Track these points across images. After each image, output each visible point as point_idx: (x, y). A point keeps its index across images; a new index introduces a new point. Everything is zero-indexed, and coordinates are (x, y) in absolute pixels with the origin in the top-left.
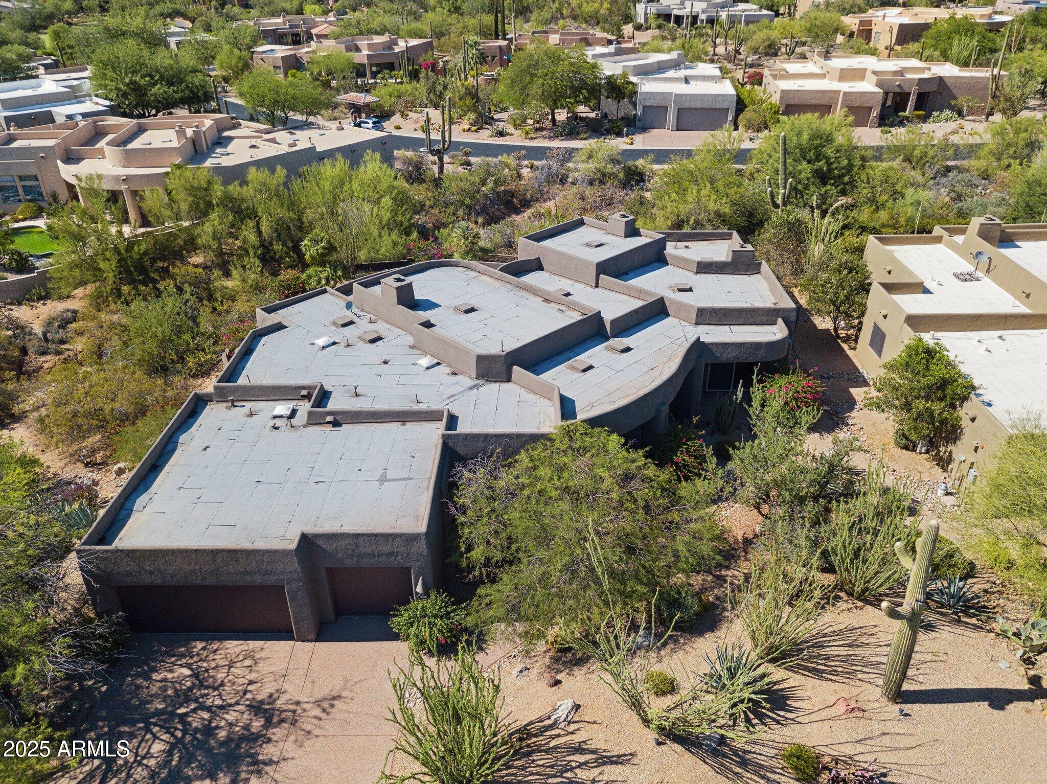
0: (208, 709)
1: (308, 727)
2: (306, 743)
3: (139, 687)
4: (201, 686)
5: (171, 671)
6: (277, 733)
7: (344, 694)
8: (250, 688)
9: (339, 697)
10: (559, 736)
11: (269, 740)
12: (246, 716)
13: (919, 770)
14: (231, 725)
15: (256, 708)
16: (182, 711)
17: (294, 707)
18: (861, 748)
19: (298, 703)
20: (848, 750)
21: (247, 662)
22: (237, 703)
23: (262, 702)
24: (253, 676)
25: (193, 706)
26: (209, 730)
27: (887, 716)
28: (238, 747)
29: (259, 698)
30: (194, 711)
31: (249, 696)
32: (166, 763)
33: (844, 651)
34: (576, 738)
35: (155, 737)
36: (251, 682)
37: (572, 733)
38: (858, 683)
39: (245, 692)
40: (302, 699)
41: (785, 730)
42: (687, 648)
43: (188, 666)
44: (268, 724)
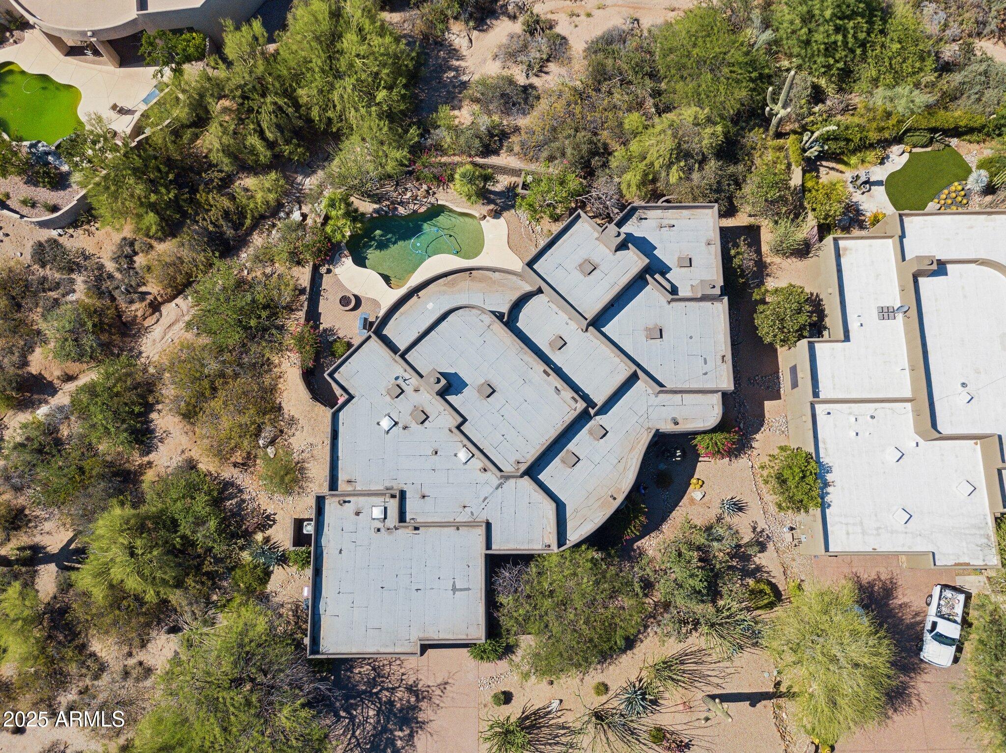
0: (387, 689)
1: (437, 702)
2: (438, 712)
3: (349, 677)
4: (379, 676)
5: (361, 667)
6: (423, 705)
7: (450, 681)
8: (404, 677)
9: (446, 683)
10: (553, 718)
11: (421, 710)
12: (406, 695)
13: (706, 738)
14: (401, 700)
15: (410, 689)
16: (375, 690)
17: (427, 689)
18: (685, 727)
19: (429, 686)
20: (679, 727)
21: (398, 662)
22: (400, 686)
23: (411, 686)
24: (403, 670)
25: (379, 688)
26: (391, 703)
27: (702, 709)
28: (408, 713)
29: (410, 683)
30: (380, 691)
31: (404, 682)
32: (379, 722)
33: (693, 667)
34: (561, 721)
35: (368, 707)
36: (403, 674)
37: (559, 717)
38: (694, 689)
39: (402, 680)
40: (431, 684)
41: (654, 717)
42: (617, 662)
43: (369, 664)
44: (418, 700)
